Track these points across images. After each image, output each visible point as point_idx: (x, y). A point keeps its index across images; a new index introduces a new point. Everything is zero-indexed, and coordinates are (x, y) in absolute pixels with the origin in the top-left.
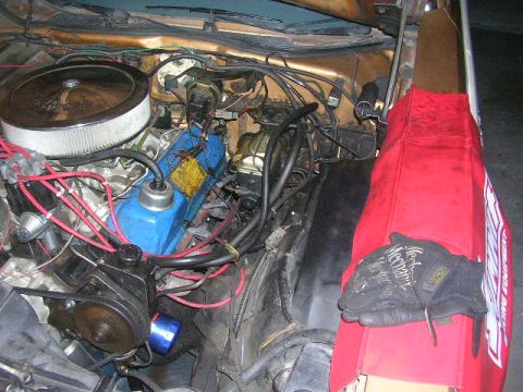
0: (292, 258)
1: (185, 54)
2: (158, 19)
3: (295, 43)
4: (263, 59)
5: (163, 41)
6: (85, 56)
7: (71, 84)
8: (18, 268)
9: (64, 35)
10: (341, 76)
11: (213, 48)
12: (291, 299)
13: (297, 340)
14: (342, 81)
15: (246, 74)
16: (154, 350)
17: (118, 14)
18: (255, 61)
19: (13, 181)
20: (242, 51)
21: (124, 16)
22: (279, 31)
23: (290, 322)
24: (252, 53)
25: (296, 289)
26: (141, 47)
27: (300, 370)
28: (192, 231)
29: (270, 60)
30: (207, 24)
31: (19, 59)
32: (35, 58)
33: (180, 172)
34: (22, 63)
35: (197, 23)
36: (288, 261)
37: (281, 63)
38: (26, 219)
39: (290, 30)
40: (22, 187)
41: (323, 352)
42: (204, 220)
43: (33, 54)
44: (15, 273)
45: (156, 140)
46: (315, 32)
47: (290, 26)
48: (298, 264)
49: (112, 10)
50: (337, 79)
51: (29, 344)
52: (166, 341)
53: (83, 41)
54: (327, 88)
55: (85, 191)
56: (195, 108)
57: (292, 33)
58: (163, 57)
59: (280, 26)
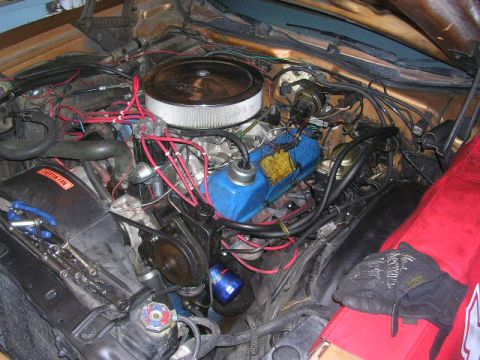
0: (330, 248)
1: (305, 68)
2: (294, 36)
3: (402, 75)
4: (367, 83)
5: (291, 54)
6: (230, 55)
7: (202, 74)
8: (128, 204)
9: (216, 36)
10: (430, 110)
11: (329, 66)
12: (316, 279)
13: (306, 311)
14: (431, 115)
15: (347, 93)
16: (214, 297)
17: (263, 26)
18: (360, 84)
20: (352, 74)
21: (267, 28)
22: (390, 62)
23: (308, 296)
24: (359, 76)
25: (323, 272)
26: (273, 55)
27: (298, 332)
28: (272, 211)
29: (374, 86)
30: (331, 47)
31: (180, 48)
32: (191, 50)
33: (271, 161)
34: (181, 52)
35: (323, 44)
36: (327, 249)
37: (381, 89)
38: (141, 168)
39: (400, 63)
40: (143, 142)
42: (286, 206)
43: (191, 46)
44: (125, 206)
45: (265, 133)
46: (422, 69)
47: (401, 60)
48: (333, 253)
49: (260, 22)
50: (427, 112)
51: (107, 253)
52: (227, 293)
53: (228, 43)
54: (417, 118)
55: (191, 157)
56: (296, 112)
57: (402, 66)
58: (286, 66)
59: (392, 59)
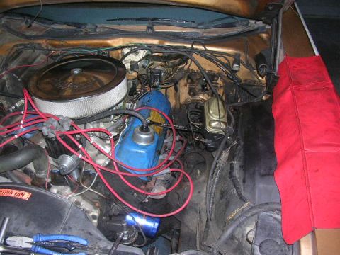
1: (141, 47)
2: (116, 27)
3: (205, 34)
4: (190, 46)
5: (123, 41)
6: (73, 54)
7: (76, 72)
8: (59, 193)
9: (57, 43)
10: (237, 52)
11: (156, 42)
13: (255, 211)
14: (240, 55)
15: (179, 56)
17: (89, 26)
18: (184, 48)
19: (52, 136)
21: (94, 27)
22: (194, 28)
23: (246, 202)
24: (181, 43)
25: (244, 182)
26: (108, 45)
27: (261, 229)
28: (161, 157)
29: (195, 46)
30: (149, 28)
35: (142, 28)
36: (235, 165)
37: (202, 48)
39: (200, 27)
40: (59, 139)
41: (271, 216)
46: (216, 27)
47: (200, 24)
49: (86, 24)
50: (236, 54)
53: (70, 45)
54: (231, 59)
57: (202, 28)
58: (126, 51)
59: (194, 25)
